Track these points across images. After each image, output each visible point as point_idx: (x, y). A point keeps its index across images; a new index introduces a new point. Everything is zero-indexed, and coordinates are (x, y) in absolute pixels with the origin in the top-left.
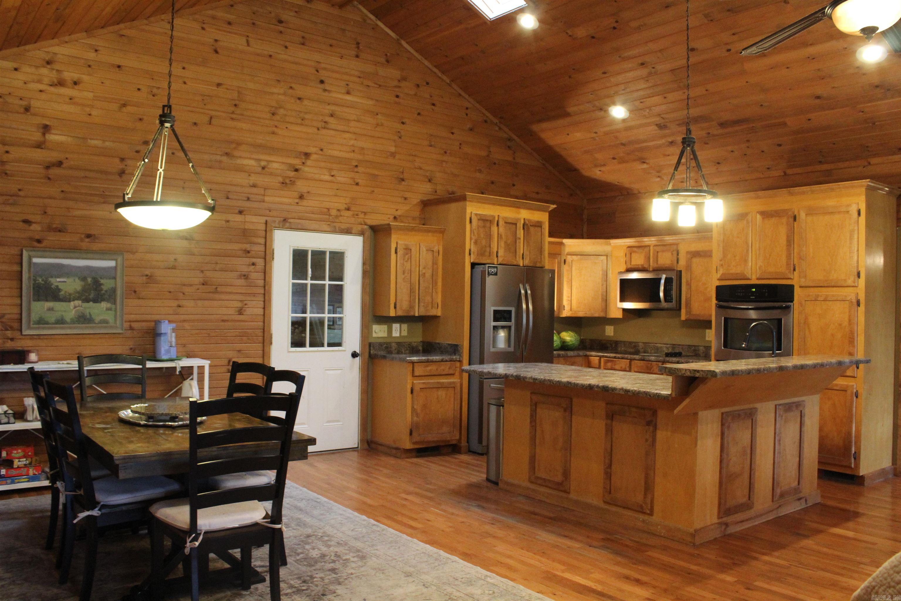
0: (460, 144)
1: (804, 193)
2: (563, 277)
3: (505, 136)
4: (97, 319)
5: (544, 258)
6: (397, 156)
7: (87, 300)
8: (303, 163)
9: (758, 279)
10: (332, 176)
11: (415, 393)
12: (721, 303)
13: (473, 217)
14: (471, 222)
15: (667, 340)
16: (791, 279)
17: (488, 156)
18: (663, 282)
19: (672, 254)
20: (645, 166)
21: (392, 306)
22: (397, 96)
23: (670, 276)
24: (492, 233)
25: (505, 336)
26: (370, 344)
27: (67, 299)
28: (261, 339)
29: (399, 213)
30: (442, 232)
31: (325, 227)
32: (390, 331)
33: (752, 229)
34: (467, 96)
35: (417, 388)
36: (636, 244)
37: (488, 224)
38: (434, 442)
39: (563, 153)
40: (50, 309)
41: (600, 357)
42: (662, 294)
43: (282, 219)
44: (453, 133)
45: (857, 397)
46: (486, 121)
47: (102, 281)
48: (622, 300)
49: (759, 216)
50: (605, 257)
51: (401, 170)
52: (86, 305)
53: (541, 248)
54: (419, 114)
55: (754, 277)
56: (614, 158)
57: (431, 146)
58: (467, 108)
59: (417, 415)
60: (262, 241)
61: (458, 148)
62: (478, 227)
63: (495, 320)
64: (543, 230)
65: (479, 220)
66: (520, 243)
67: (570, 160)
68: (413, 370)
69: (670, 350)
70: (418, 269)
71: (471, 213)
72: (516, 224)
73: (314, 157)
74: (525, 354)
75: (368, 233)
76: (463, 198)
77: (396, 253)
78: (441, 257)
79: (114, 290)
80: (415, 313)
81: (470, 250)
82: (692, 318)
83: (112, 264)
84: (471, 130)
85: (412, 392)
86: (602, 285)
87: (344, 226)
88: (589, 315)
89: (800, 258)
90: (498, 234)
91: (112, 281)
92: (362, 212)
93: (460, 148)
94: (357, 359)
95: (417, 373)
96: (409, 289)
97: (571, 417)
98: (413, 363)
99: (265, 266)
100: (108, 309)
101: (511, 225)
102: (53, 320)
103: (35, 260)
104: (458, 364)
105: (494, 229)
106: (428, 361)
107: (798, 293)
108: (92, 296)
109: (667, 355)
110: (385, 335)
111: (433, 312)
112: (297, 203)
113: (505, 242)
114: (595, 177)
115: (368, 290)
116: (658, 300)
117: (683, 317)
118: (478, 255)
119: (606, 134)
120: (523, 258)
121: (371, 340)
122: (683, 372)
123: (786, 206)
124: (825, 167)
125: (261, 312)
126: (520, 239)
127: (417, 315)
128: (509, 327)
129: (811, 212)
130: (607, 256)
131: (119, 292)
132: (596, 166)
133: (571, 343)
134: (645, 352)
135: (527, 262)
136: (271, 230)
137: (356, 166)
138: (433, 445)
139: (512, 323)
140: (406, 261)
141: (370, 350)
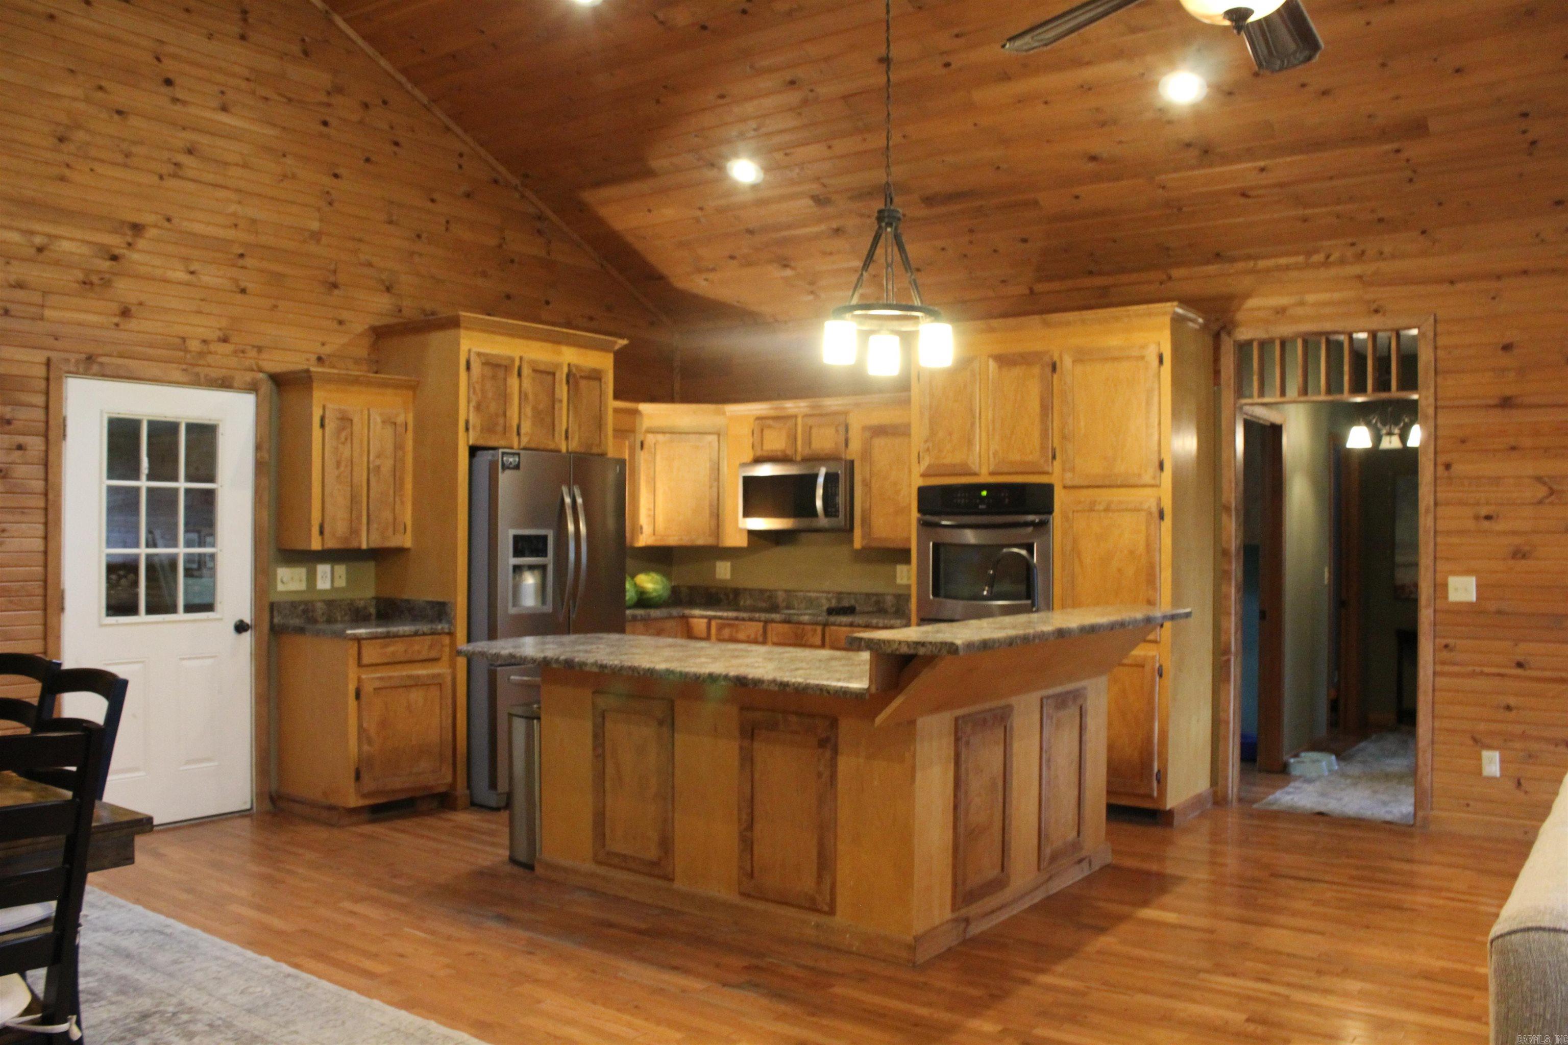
0: (448, 222)
1: (1068, 323)
2: (639, 473)
3: (532, 210)
5: (606, 435)
6: (324, 240)
8: (129, 244)
9: (992, 474)
10: (192, 273)
11: (364, 698)
12: (928, 518)
13: (473, 359)
14: (468, 368)
15: (827, 585)
16: (1047, 473)
17: (500, 246)
18: (821, 480)
19: (837, 431)
20: (788, 272)
21: (315, 530)
22: (325, 123)
23: (832, 470)
24: (509, 390)
25: (535, 584)
26: (272, 606)
28: (38, 600)
29: (327, 350)
30: (414, 387)
31: (177, 375)
32: (312, 578)
33: (980, 387)
34: (459, 130)
35: (368, 688)
36: (772, 413)
37: (501, 373)
38: (402, 790)
39: (639, 246)
41: (710, 619)
42: (819, 503)
43: (83, 356)
44: (433, 201)
45: (1161, 676)
46: (496, 181)
48: (747, 513)
49: (992, 364)
50: (715, 437)
51: (332, 267)
53: (601, 418)
54: (368, 160)
55: (984, 471)
56: (732, 257)
57: (390, 222)
58: (461, 155)
59: (370, 742)
60: (40, 400)
61: (443, 228)
62: (483, 377)
63: (517, 553)
64: (603, 386)
65: (484, 364)
66: (561, 409)
67: (652, 258)
68: (359, 653)
69: (834, 603)
70: (365, 459)
71: (469, 351)
72: (554, 374)
73: (152, 232)
74: (573, 616)
75: (266, 387)
76: (454, 323)
77: (322, 425)
78: (410, 435)
80: (360, 543)
81: (467, 422)
82: (875, 544)
84: (468, 195)
85: (358, 696)
86: (711, 487)
87: (214, 373)
88: (685, 541)
89: (1064, 437)
90: (520, 392)
92: (254, 347)
93: (447, 229)
94: (247, 636)
95: (366, 660)
96: (349, 496)
97: (673, 737)
98: (358, 640)
99: (47, 451)
101: (544, 376)
104: (446, 640)
105: (513, 382)
106: (387, 636)
107: (1060, 498)
109: (831, 611)
110: (302, 586)
111: (395, 541)
112: (117, 325)
113: (534, 409)
114: (695, 290)
115: (266, 498)
116: (813, 512)
117: (858, 543)
118: (482, 430)
119: (720, 210)
120: (567, 438)
121: (274, 598)
122: (896, 646)
123: (1038, 347)
124: (1099, 281)
125: (38, 544)
126: (561, 401)
127: (364, 546)
128: (543, 568)
129: (1082, 356)
130: (719, 435)
132: (699, 271)
133: (654, 594)
134: (788, 608)
135: (574, 445)
136: (60, 380)
137: (242, 256)
138: (403, 796)
139: (549, 560)
140: (343, 443)
141: (272, 617)
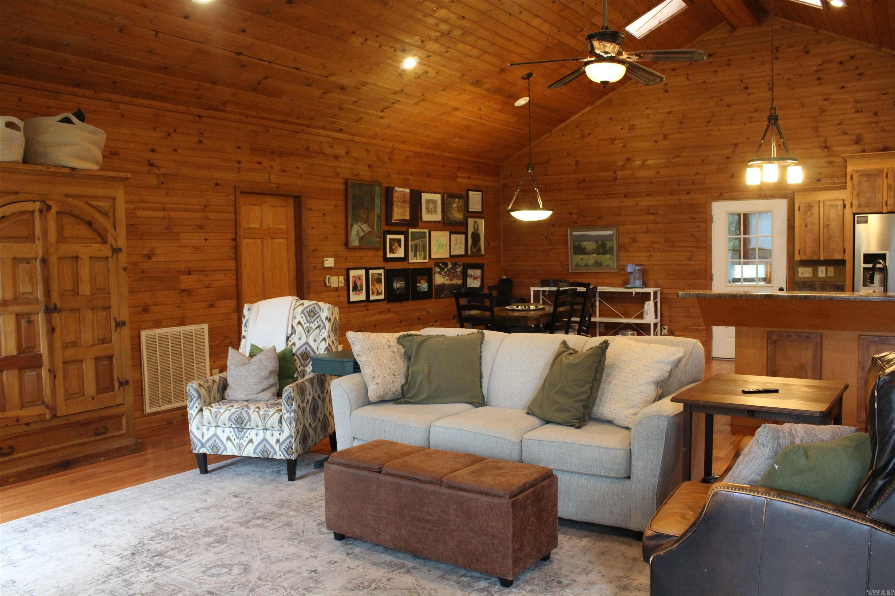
4: (605, 264)
7: (599, 254)
8: (733, 152)
13: (854, 174)
21: (797, 252)
24: (878, 185)
27: (589, 253)
28: (704, 277)
29: (822, 176)
31: (753, 196)
32: (815, 272)
37: (875, 177)
40: (582, 259)
43: (718, 194)
47: (606, 243)
51: (824, 140)
52: (599, 256)
54: (842, 87)
57: (858, 112)
60: (704, 210)
61: (892, 106)
62: (860, 182)
63: (866, 262)
65: (860, 176)
70: (821, 221)
71: (853, 170)
73: (742, 145)
77: (799, 210)
79: (613, 248)
80: (819, 257)
81: (851, 203)
83: (611, 232)
90: (887, 185)
91: (611, 242)
96: (813, 238)
99: (706, 227)
100: (610, 258)
102: (583, 265)
103: (574, 233)
108: (601, 251)
110: (811, 275)
112: (730, 181)
118: (860, 206)
121: (797, 279)
125: (704, 258)
127: (822, 258)
131: (615, 249)
136: (710, 203)
141: (794, 287)
